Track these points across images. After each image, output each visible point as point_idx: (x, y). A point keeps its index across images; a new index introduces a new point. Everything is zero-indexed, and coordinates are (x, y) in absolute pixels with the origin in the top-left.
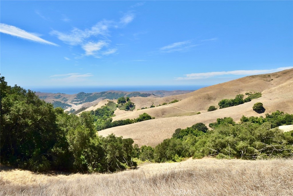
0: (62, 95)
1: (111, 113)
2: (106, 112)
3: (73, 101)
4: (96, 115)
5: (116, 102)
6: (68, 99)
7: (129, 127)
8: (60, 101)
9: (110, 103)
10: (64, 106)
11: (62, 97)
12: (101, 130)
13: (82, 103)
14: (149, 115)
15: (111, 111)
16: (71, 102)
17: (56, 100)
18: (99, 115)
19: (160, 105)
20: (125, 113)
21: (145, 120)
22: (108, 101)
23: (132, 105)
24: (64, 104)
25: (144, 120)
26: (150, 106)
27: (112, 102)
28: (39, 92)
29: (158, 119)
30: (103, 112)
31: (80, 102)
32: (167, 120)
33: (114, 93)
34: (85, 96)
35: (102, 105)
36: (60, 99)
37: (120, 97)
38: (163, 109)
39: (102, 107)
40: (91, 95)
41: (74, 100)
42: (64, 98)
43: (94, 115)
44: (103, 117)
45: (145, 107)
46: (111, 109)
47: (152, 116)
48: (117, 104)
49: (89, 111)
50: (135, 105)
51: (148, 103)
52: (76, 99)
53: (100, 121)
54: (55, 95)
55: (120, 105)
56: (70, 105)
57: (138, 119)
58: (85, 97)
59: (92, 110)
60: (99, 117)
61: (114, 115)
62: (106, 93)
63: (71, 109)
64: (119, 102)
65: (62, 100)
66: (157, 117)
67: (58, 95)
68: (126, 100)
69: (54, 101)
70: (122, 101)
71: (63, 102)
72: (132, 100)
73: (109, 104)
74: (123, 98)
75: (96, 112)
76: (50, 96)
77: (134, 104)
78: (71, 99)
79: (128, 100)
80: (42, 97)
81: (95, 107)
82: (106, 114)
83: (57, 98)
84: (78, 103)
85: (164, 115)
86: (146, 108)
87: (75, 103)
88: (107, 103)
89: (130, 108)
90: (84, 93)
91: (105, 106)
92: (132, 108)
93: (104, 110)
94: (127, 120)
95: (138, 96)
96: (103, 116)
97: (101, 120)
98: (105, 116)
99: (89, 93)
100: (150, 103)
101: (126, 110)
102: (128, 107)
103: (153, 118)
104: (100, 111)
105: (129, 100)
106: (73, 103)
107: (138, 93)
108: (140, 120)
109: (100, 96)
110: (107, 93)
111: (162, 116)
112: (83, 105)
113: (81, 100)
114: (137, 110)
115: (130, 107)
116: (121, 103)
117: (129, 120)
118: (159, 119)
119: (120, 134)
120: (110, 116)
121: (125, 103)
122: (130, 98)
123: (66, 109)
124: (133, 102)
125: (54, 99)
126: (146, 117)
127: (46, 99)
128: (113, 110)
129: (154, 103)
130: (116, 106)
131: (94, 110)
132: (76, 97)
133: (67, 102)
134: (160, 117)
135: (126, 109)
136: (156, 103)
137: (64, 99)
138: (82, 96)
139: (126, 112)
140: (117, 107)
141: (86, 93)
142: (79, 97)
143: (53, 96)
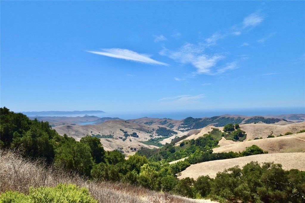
0: (168, 121)
1: (215, 144)
2: (209, 142)
3: (179, 127)
4: (197, 145)
5: (221, 129)
6: (174, 126)
7: (230, 162)
8: (165, 127)
9: (215, 131)
10: (169, 133)
11: (168, 122)
12: (196, 163)
13: (189, 130)
14: (260, 148)
15: (215, 141)
16: (177, 128)
17: (161, 126)
18: (201, 145)
19: (281, 135)
20: (232, 143)
21: (254, 154)
22: (212, 128)
23: (242, 134)
24: (169, 130)
25: (252, 155)
26: (268, 136)
27: (217, 130)
28: (147, 117)
29: (271, 154)
30: (205, 141)
31: (187, 129)
32: (285, 156)
33: (228, 118)
34: (194, 121)
35: (205, 133)
36: (166, 125)
37: (236, 122)
38: (282, 141)
39: (204, 135)
40: (201, 121)
41: (181, 126)
42: (171, 123)
43: (195, 145)
44: (205, 148)
45: (259, 138)
46: (215, 138)
47: (264, 149)
48: (223, 132)
49: (190, 139)
50: (246, 134)
51: (265, 132)
52: (183, 124)
53: (198, 152)
54: (161, 120)
55: (227, 134)
56: (176, 132)
57: (244, 153)
58: (193, 123)
59: (193, 138)
60: (200, 147)
61: (218, 146)
62: (218, 119)
63: (176, 137)
64: (225, 130)
65: (168, 127)
66: (272, 151)
67: (164, 120)
68: (235, 128)
69: (159, 127)
70: (229, 129)
71: (168, 128)
72: (242, 128)
73: (213, 133)
74: (231, 125)
75: (197, 141)
76: (156, 122)
77: (245, 132)
78: (178, 124)
79: (237, 127)
80: (148, 122)
81: (197, 135)
82: (208, 144)
83: (163, 124)
84: (185, 129)
85: (282, 150)
86: (261, 138)
87: (182, 129)
88: (211, 130)
89: (240, 138)
90: (192, 118)
91: (208, 134)
92: (243, 138)
93: (206, 139)
94: (230, 152)
95: (261, 122)
96: (205, 146)
97: (200, 152)
98: (207, 147)
99: (197, 118)
100: (268, 131)
101: (234, 140)
102: (236, 136)
103: (265, 152)
104: (201, 140)
105: (239, 128)
106: (180, 129)
107: (261, 117)
108: (247, 153)
109: (211, 122)
110: (220, 118)
111: (279, 150)
112: (189, 132)
113: (188, 127)
114: (249, 140)
115: (240, 136)
116: (227, 131)
117: (232, 153)
118: (274, 154)
119: (218, 169)
120: (213, 146)
121: (233, 131)
122: (239, 125)
123: (170, 137)
124: (243, 130)
125: (160, 125)
126: (255, 150)
127: (152, 125)
128: (218, 139)
129: (273, 132)
130: (221, 134)
131: (195, 139)
132: (182, 123)
133: (173, 129)
134: (277, 152)
135: (235, 138)
136: (277, 132)
137: (170, 125)
138: (189, 121)
139: (235, 142)
140: (223, 136)
141: (194, 118)
142: (186, 123)
143: (159, 122)
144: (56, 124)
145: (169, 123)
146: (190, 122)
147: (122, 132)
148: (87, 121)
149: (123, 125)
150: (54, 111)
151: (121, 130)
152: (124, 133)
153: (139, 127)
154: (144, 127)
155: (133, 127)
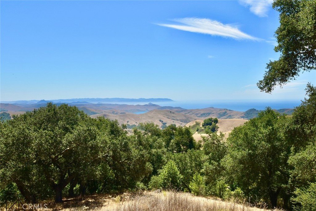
0: (228, 112)
42: (230, 115)
54: (221, 111)
67: (224, 111)
68: (213, 122)
70: (207, 123)
74: (210, 119)
76: (214, 113)
80: (205, 113)
83: (221, 116)
90: (255, 110)
125: (217, 116)
132: (243, 115)
138: (251, 113)
141: (258, 110)
142: (247, 115)
143: (218, 113)
144: (105, 112)
145: (228, 115)
146: (253, 114)
147: (161, 123)
148: (146, 109)
149: (166, 115)
150: (119, 98)
151: (160, 121)
152: (163, 124)
153: (184, 118)
154: (191, 119)
155: (178, 118)
